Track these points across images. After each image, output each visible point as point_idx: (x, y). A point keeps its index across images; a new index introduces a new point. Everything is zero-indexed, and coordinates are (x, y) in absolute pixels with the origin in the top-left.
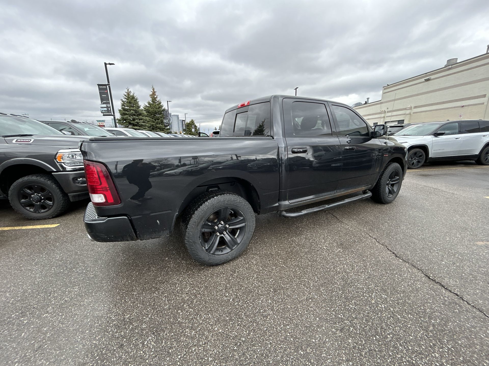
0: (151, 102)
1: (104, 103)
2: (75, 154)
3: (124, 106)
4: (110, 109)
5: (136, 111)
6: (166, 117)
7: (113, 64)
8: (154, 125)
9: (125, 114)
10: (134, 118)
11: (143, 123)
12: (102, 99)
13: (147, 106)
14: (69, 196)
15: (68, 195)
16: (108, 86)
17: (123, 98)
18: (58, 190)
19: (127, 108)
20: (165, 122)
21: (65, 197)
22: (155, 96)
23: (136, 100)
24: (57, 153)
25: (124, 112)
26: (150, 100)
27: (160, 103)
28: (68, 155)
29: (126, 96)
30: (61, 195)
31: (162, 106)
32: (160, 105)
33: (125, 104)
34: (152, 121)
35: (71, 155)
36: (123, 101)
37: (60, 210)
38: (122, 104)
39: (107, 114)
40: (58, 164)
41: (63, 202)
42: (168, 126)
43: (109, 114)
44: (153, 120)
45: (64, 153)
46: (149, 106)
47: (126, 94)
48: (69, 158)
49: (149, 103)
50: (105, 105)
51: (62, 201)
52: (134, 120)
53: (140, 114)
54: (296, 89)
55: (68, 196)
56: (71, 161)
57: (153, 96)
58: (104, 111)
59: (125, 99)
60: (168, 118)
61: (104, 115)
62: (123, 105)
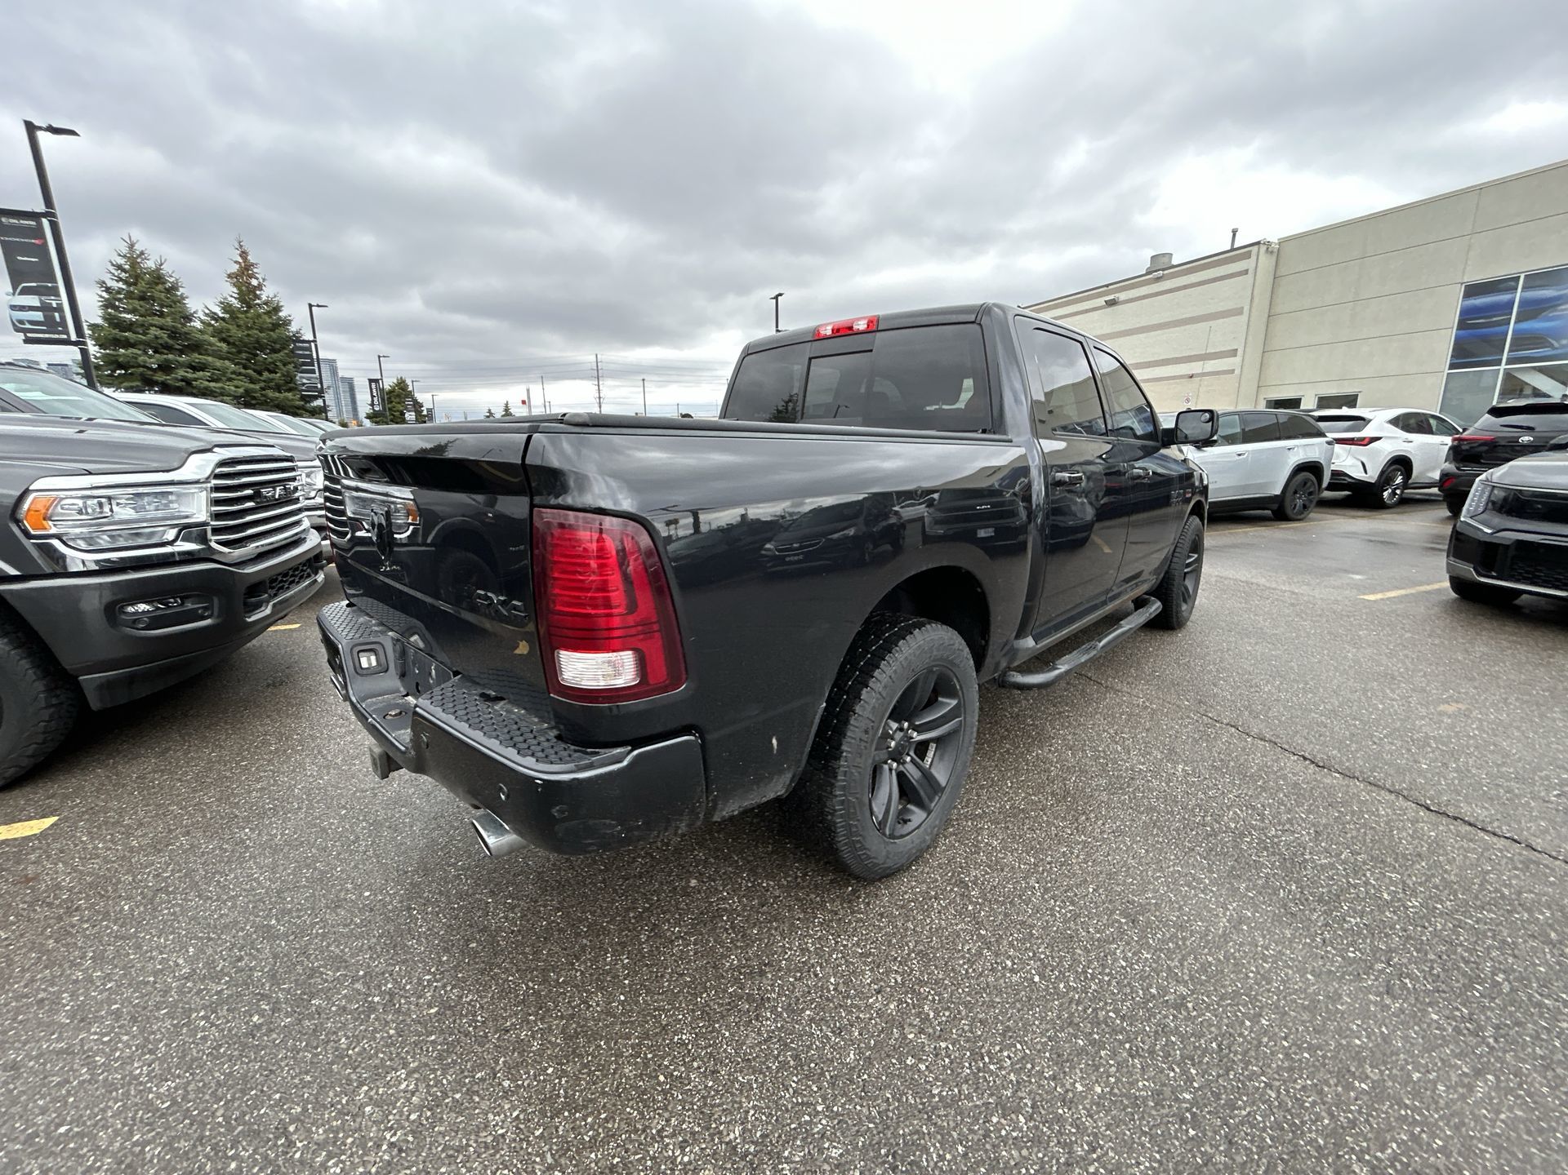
0: (236, 303)
1: (26, 291)
2: (109, 498)
3: (116, 308)
4: (63, 318)
5: (174, 334)
6: (304, 364)
7: (72, 133)
8: (255, 391)
9: (117, 343)
10: (166, 360)
11: (212, 384)
12: (17, 275)
13: (214, 316)
14: (84, 685)
15: (78, 682)
16: (45, 222)
17: (109, 276)
18: (23, 662)
19: (130, 320)
20: (304, 384)
21: (58, 692)
22: (254, 282)
23: (175, 287)
24: (26, 492)
25: (115, 334)
26: (230, 292)
27: (277, 309)
28: (80, 503)
29: (124, 270)
30: (40, 686)
31: (287, 323)
32: (279, 318)
33: (120, 300)
34: (246, 376)
35: (96, 501)
36: (108, 290)
37: (32, 756)
38: (106, 300)
39: (47, 336)
40: (28, 544)
41: (51, 716)
42: (316, 398)
43: (56, 336)
44: (249, 371)
45: (62, 494)
46: (227, 316)
47: (121, 261)
48: (87, 514)
49: (227, 307)
50: (34, 301)
51: (46, 714)
52: (165, 368)
53: (196, 347)
54: (776, 298)
55: (77, 688)
56: (93, 529)
57: (244, 277)
58: (31, 322)
59: (120, 280)
60: (316, 368)
61: (28, 341)
62: (108, 305)
